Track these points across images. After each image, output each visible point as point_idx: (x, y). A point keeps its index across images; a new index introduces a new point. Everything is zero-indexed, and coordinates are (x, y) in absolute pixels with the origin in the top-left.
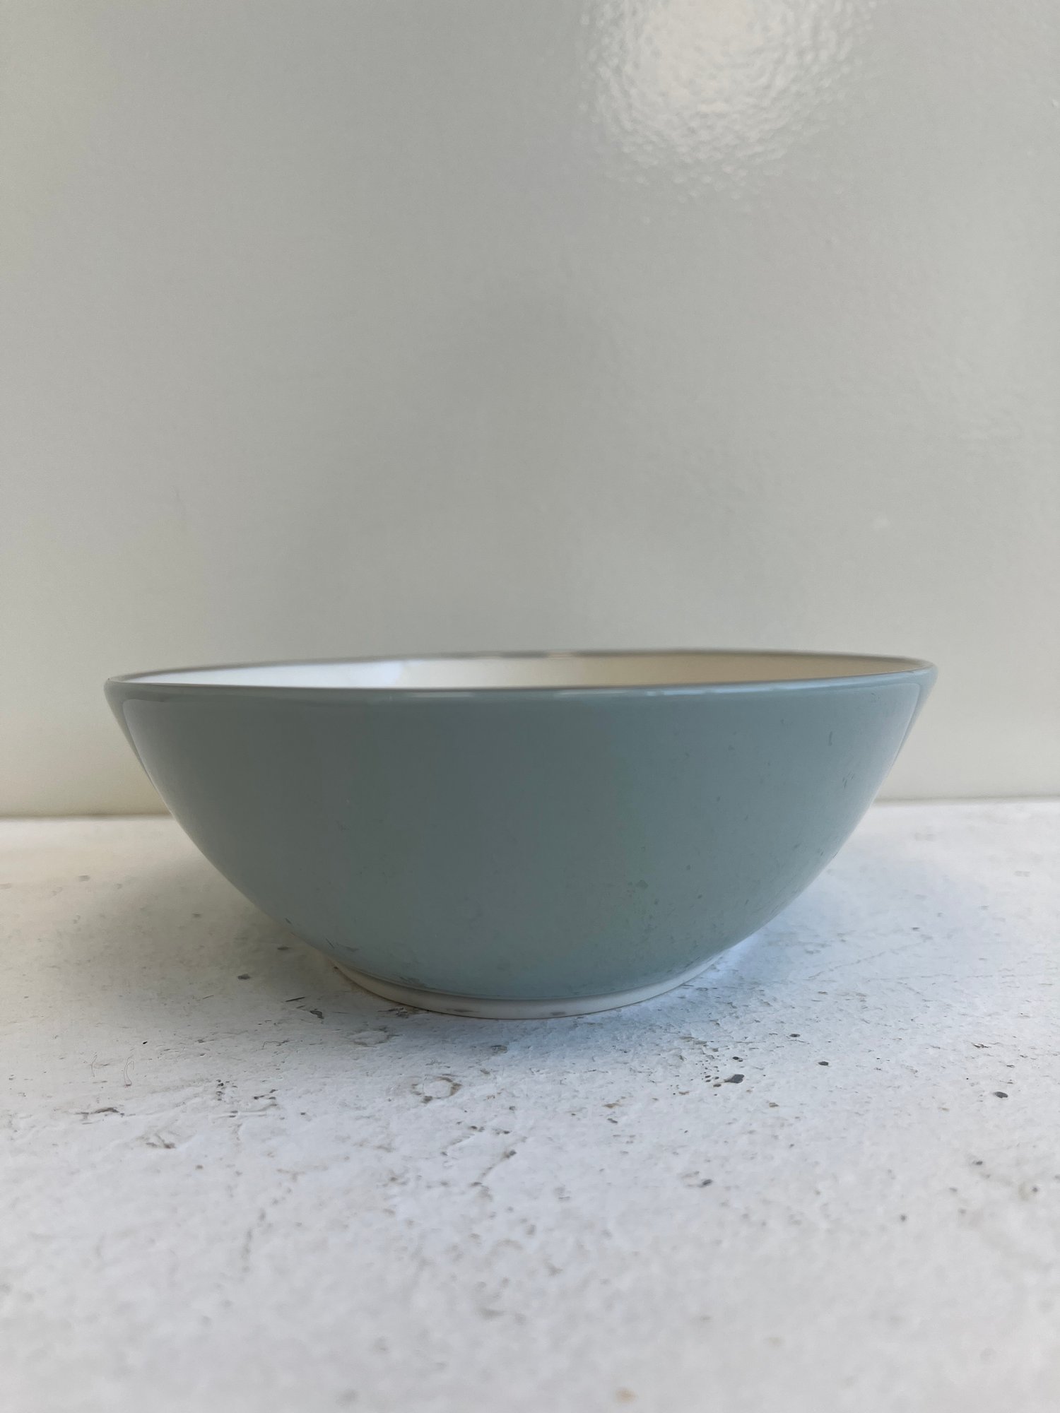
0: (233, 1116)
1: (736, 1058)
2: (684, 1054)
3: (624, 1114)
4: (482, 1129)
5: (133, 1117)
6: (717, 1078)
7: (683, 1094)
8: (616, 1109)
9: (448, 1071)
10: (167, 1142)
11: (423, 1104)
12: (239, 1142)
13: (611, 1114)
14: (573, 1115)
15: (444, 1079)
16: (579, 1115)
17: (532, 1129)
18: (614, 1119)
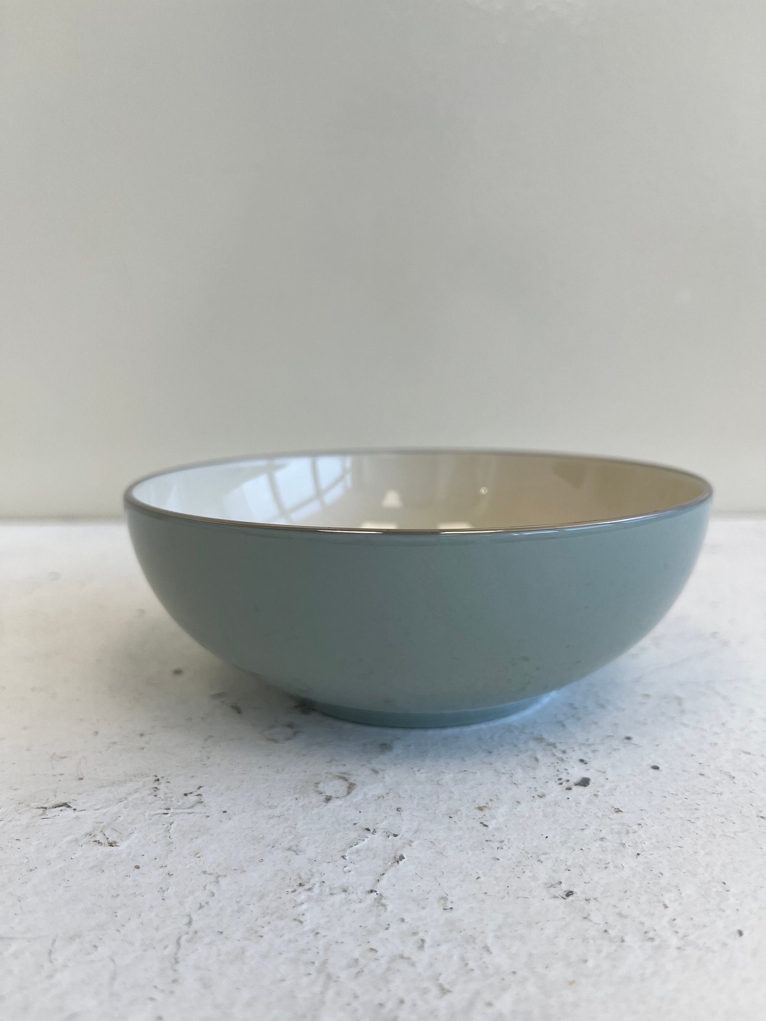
0: (167, 814)
1: (582, 761)
2: (539, 756)
3: (493, 817)
4: (374, 831)
5: (83, 813)
6: (568, 781)
7: (541, 797)
8: (486, 812)
9: (344, 769)
10: (111, 840)
11: (324, 804)
12: (171, 840)
13: (482, 818)
14: (450, 817)
15: (341, 778)
16: (455, 818)
17: (416, 832)
18: (485, 823)
